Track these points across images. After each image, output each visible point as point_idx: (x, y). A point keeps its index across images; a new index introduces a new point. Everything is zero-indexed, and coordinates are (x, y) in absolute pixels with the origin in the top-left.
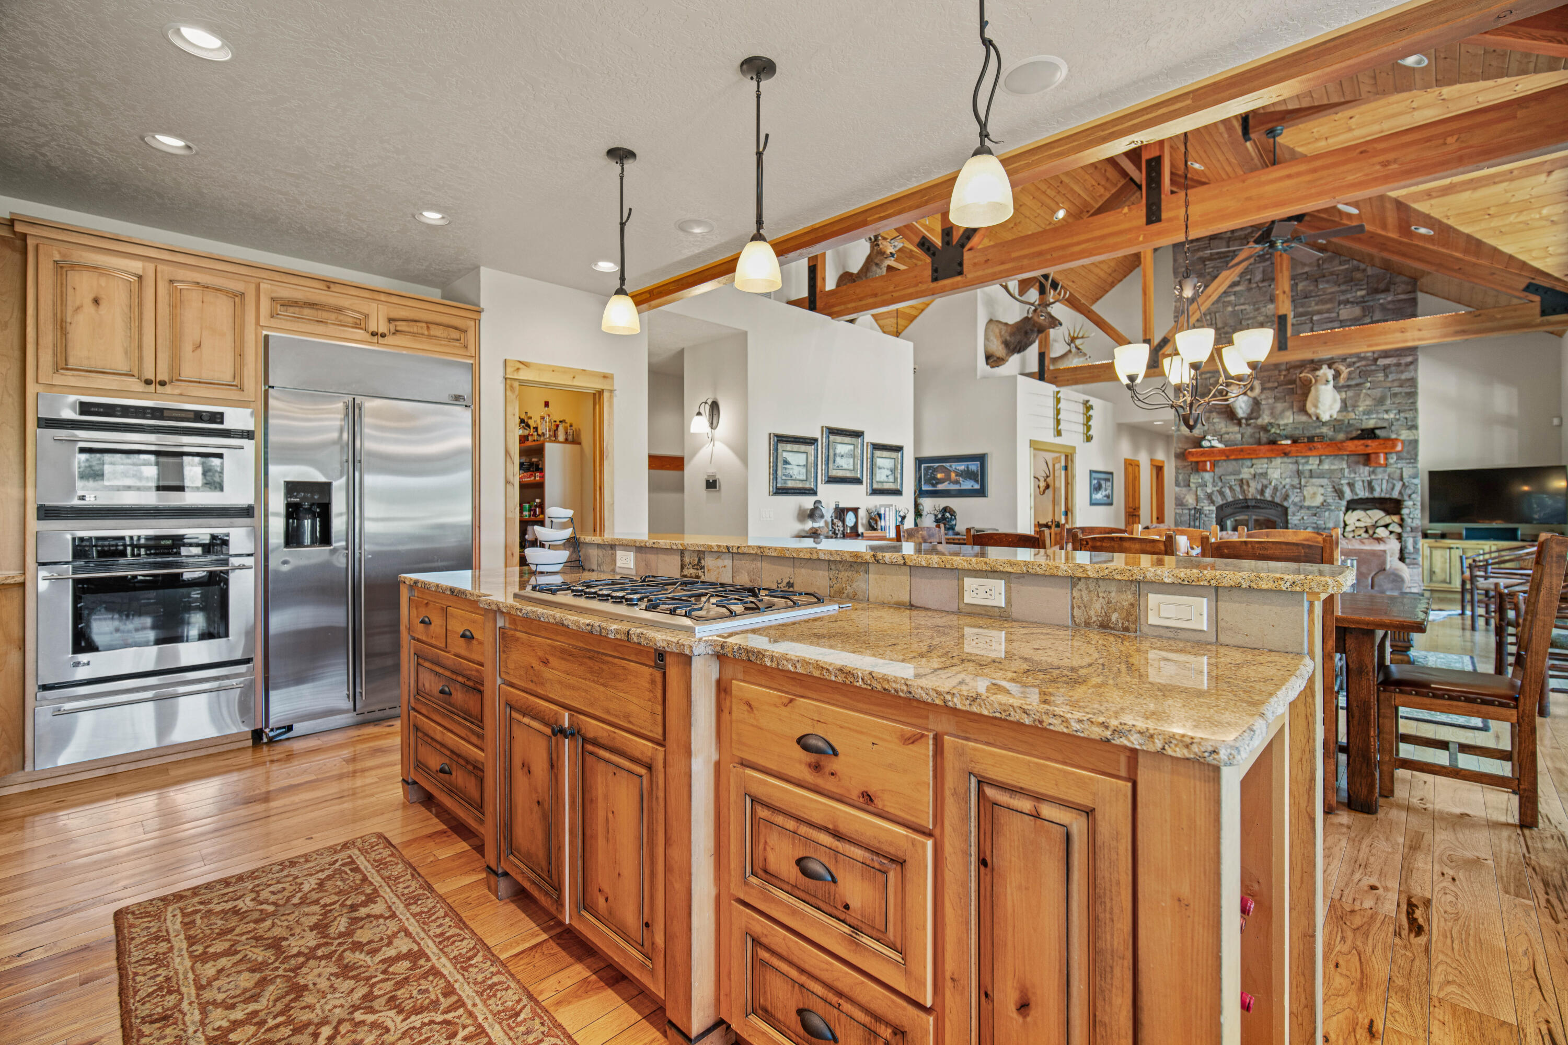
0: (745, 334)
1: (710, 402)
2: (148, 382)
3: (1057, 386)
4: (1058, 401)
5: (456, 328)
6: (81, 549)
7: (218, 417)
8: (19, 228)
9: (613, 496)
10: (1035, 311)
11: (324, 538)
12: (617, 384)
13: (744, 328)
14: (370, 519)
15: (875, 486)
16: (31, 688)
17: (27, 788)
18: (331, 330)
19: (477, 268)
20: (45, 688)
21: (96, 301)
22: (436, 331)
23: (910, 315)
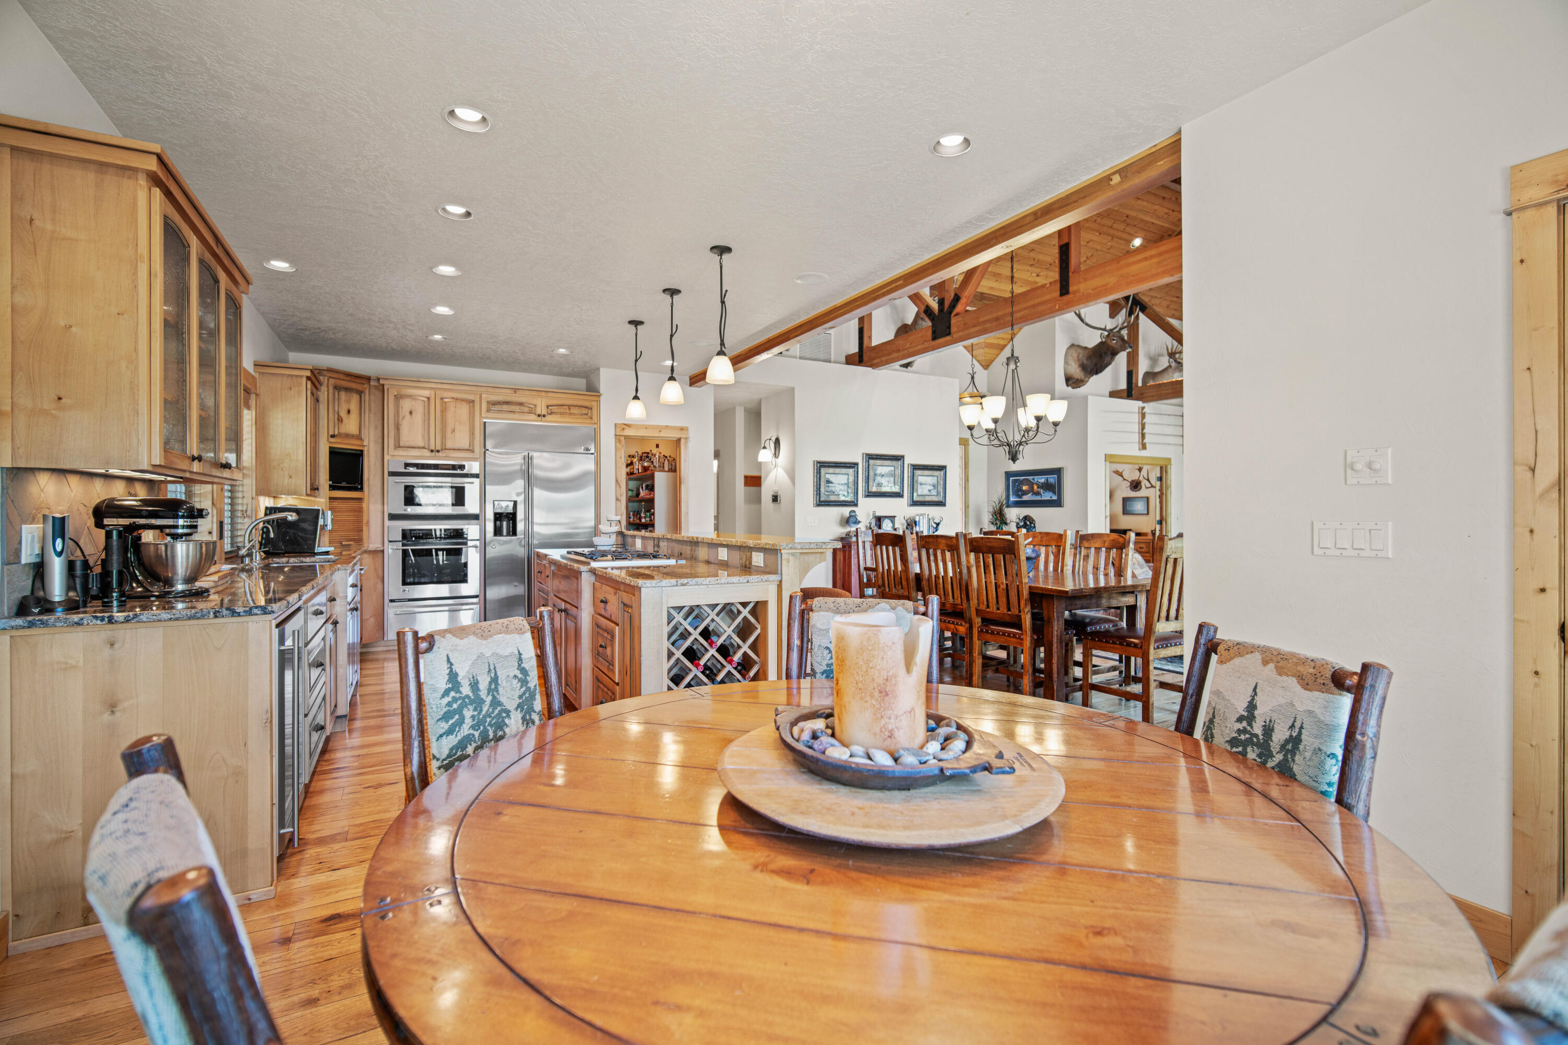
0: (793, 389)
1: (773, 439)
2: (432, 451)
3: (1144, 402)
4: (1143, 416)
5: (586, 407)
6: (406, 535)
7: (462, 467)
8: (382, 382)
9: (687, 507)
10: (1108, 336)
11: (514, 533)
12: (691, 434)
13: (790, 385)
14: (537, 524)
15: (915, 499)
16: (386, 601)
17: (385, 649)
18: (517, 416)
19: (599, 369)
20: (392, 601)
21: (411, 413)
22: (574, 410)
23: (999, 345)
